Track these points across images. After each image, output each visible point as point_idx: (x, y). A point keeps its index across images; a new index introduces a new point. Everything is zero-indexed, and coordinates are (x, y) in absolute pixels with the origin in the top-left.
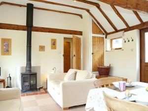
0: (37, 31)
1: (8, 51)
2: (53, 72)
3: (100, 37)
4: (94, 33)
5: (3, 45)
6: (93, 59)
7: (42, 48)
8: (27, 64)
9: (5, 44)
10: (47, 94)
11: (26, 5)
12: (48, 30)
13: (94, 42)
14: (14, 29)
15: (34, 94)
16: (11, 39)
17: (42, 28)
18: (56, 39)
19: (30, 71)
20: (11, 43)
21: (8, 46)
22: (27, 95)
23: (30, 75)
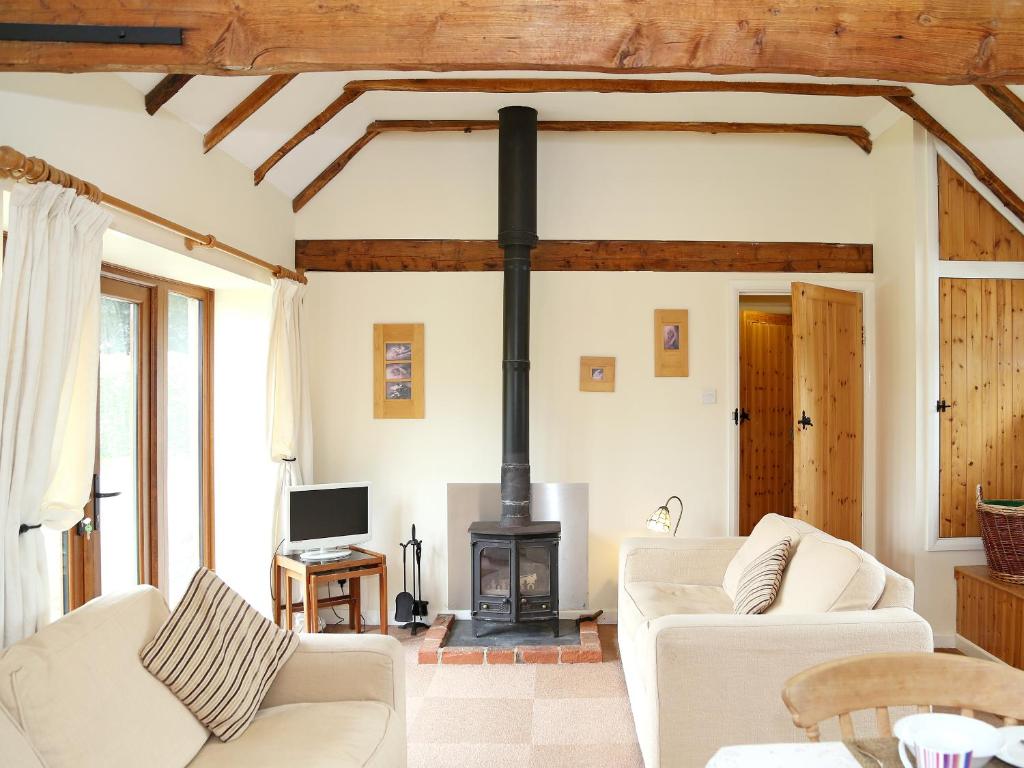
0: (567, 265)
1: (405, 392)
2: (659, 527)
3: (1000, 282)
4: (952, 256)
5: (382, 364)
6: (949, 443)
7: (598, 372)
8: (504, 472)
9: (390, 355)
10: (608, 667)
11: (496, 117)
12: (636, 256)
13: (950, 317)
14: (435, 267)
15: (530, 659)
16: (421, 326)
17: (601, 244)
18: (685, 313)
19: (524, 512)
20: (422, 350)
21: (408, 367)
22: (494, 659)
23: (520, 538)
